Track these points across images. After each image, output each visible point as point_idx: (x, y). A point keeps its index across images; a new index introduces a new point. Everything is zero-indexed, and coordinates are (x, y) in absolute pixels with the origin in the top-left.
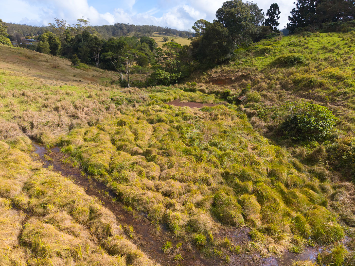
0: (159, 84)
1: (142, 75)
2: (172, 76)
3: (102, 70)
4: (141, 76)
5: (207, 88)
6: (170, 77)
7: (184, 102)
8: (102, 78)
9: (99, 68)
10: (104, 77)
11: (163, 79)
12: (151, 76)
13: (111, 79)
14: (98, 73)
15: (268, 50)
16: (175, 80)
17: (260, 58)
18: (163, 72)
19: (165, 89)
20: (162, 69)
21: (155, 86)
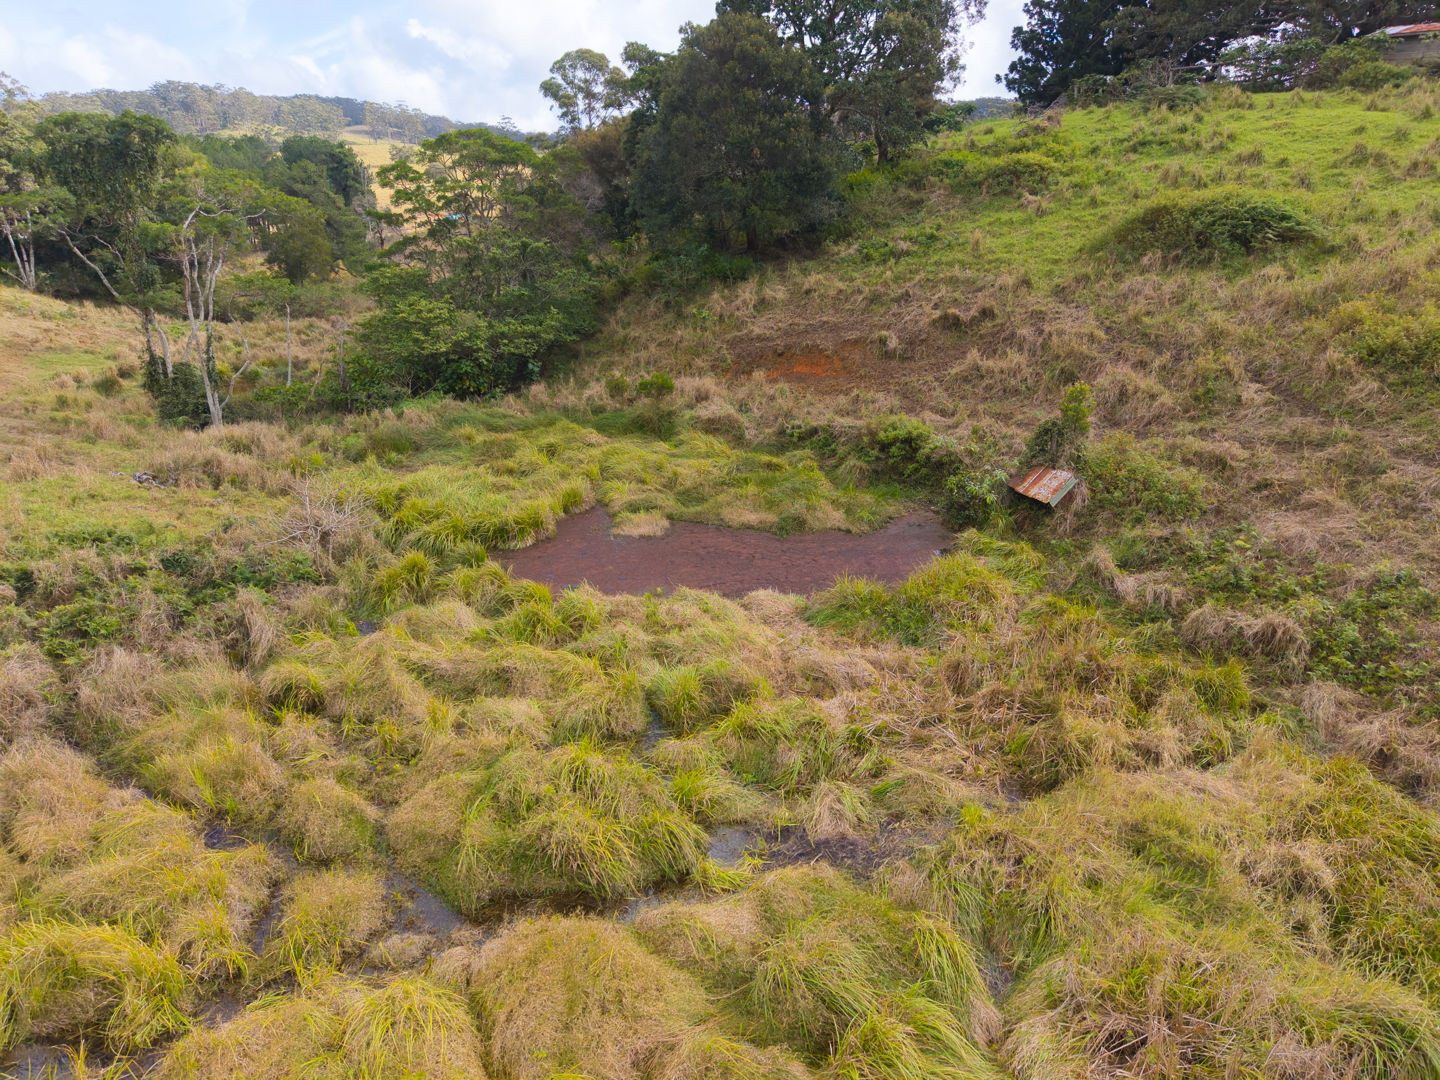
0: (419, 388)
1: (302, 323)
2: (503, 335)
3: (59, 306)
4: (299, 333)
5: (743, 407)
6: (493, 342)
7: (645, 530)
8: (49, 356)
9: (39, 290)
10: (65, 349)
11: (447, 353)
12: (365, 338)
13: (115, 358)
14: (28, 321)
15: (1032, 173)
16: (522, 361)
17: (1005, 216)
18: (441, 308)
19: (473, 422)
20: (434, 292)
21: (396, 400)
